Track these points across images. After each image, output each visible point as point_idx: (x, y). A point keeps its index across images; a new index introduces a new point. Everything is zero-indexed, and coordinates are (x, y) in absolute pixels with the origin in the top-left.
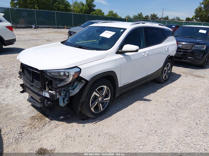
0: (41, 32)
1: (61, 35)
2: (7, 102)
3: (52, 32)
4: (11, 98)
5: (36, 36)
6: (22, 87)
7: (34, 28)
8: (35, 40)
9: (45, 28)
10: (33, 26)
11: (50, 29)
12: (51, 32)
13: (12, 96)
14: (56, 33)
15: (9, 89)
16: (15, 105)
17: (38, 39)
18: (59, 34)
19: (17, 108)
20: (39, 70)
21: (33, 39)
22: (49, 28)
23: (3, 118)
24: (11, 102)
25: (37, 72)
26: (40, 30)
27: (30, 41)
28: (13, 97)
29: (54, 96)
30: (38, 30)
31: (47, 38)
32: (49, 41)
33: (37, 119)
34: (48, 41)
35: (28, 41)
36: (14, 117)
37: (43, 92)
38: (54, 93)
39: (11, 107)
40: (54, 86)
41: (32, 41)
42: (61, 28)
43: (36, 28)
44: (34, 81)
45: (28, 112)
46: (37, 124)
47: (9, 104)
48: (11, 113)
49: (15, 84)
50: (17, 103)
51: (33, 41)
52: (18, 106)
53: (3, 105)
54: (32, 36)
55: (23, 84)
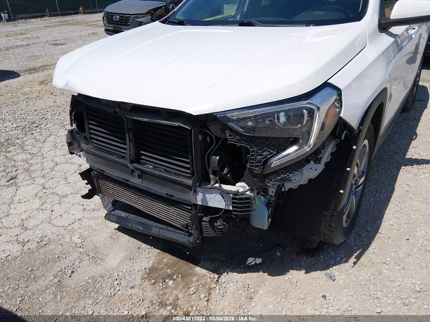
0: (28, 27)
1: (80, 27)
2: (39, 233)
3: (54, 24)
4: (43, 216)
5: (20, 37)
6: (86, 182)
7: (8, 20)
8: (22, 46)
9: (33, 17)
10: (2, 15)
11: (46, 18)
12: (51, 24)
13: (42, 210)
14: (66, 24)
15: (23, 189)
16: (67, 239)
17: (29, 42)
18: (72, 27)
19: (81, 250)
20: (194, 114)
21: (16, 44)
22: (41, 17)
23: (55, 296)
24: (49, 231)
25: (177, 124)
26: (24, 22)
27: (11, 51)
28: (48, 212)
29: (249, 203)
30: (20, 25)
31: (49, 38)
32: (57, 45)
33: (170, 277)
34: (54, 44)
35: (6, 52)
36: (88, 282)
37: (195, 191)
38: (248, 193)
39: (60, 248)
40: (257, 166)
41: (16, 50)
42: (71, 14)
43: (12, 21)
44: (142, 157)
45: (123, 254)
46: (180, 296)
47: (46, 239)
48: (72, 272)
49: (32, 169)
50: (73, 231)
51: (21, 50)
52: (79, 241)
53: (29, 245)
54: (11, 38)
55: (89, 170)
